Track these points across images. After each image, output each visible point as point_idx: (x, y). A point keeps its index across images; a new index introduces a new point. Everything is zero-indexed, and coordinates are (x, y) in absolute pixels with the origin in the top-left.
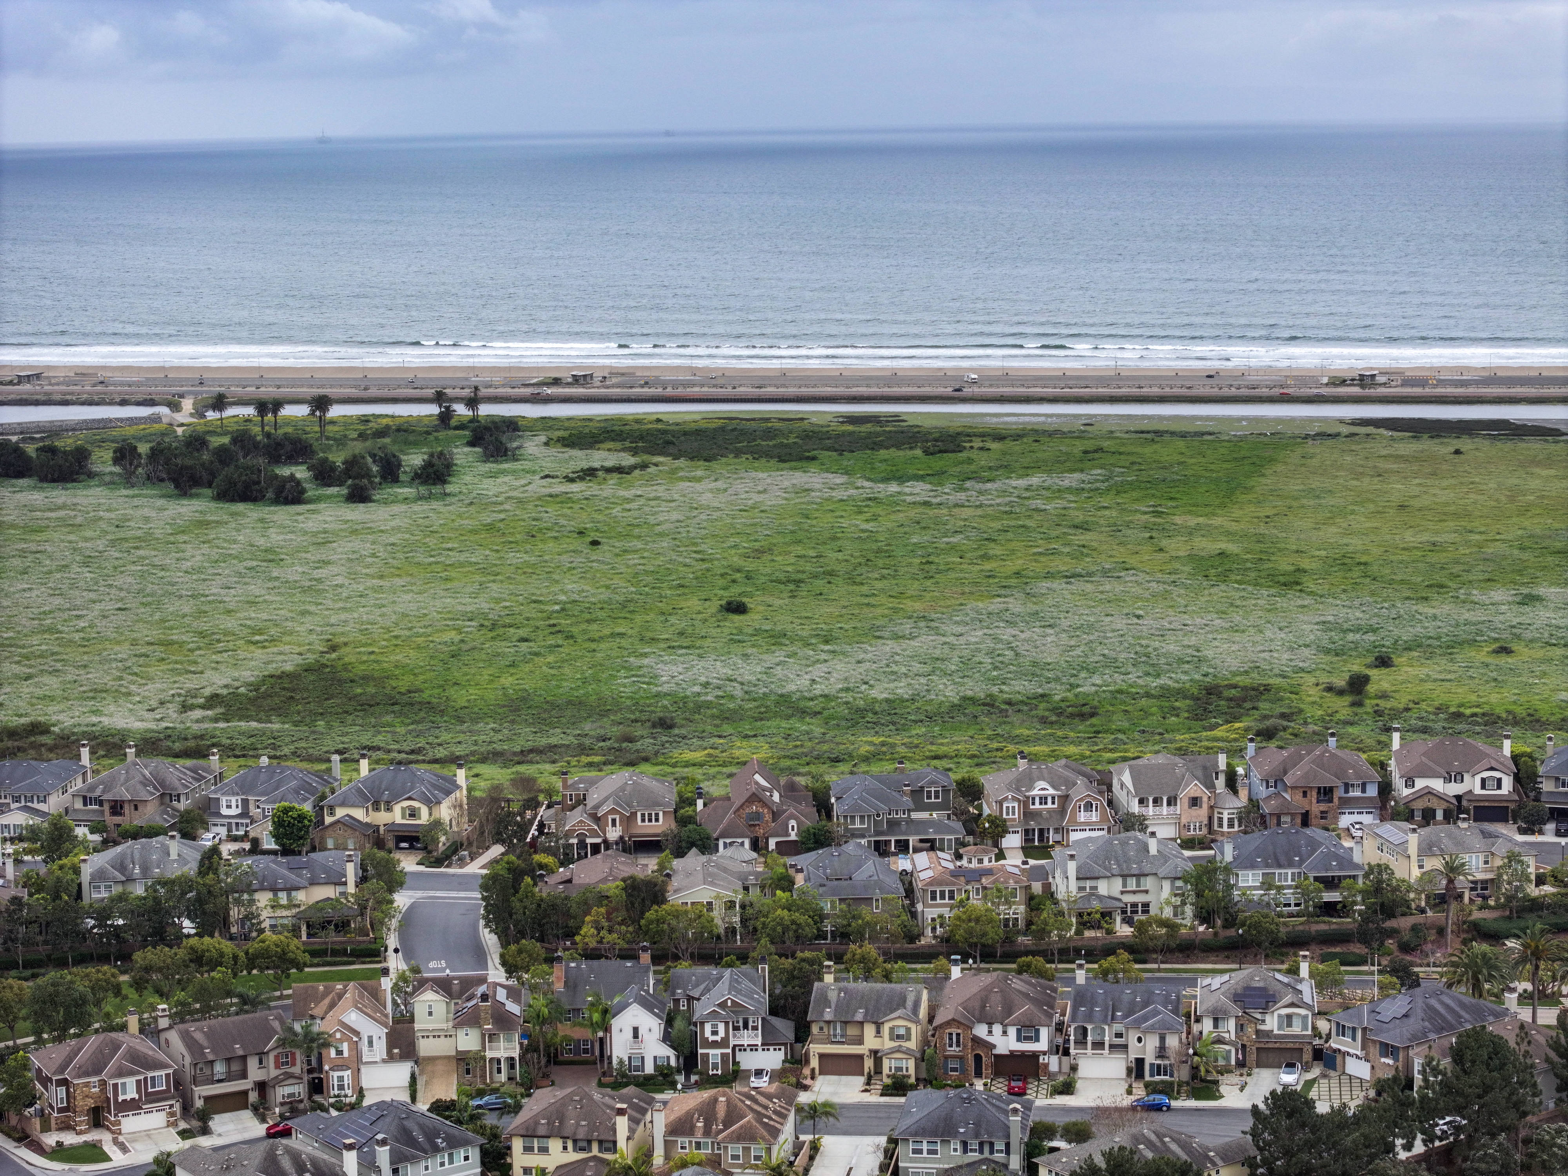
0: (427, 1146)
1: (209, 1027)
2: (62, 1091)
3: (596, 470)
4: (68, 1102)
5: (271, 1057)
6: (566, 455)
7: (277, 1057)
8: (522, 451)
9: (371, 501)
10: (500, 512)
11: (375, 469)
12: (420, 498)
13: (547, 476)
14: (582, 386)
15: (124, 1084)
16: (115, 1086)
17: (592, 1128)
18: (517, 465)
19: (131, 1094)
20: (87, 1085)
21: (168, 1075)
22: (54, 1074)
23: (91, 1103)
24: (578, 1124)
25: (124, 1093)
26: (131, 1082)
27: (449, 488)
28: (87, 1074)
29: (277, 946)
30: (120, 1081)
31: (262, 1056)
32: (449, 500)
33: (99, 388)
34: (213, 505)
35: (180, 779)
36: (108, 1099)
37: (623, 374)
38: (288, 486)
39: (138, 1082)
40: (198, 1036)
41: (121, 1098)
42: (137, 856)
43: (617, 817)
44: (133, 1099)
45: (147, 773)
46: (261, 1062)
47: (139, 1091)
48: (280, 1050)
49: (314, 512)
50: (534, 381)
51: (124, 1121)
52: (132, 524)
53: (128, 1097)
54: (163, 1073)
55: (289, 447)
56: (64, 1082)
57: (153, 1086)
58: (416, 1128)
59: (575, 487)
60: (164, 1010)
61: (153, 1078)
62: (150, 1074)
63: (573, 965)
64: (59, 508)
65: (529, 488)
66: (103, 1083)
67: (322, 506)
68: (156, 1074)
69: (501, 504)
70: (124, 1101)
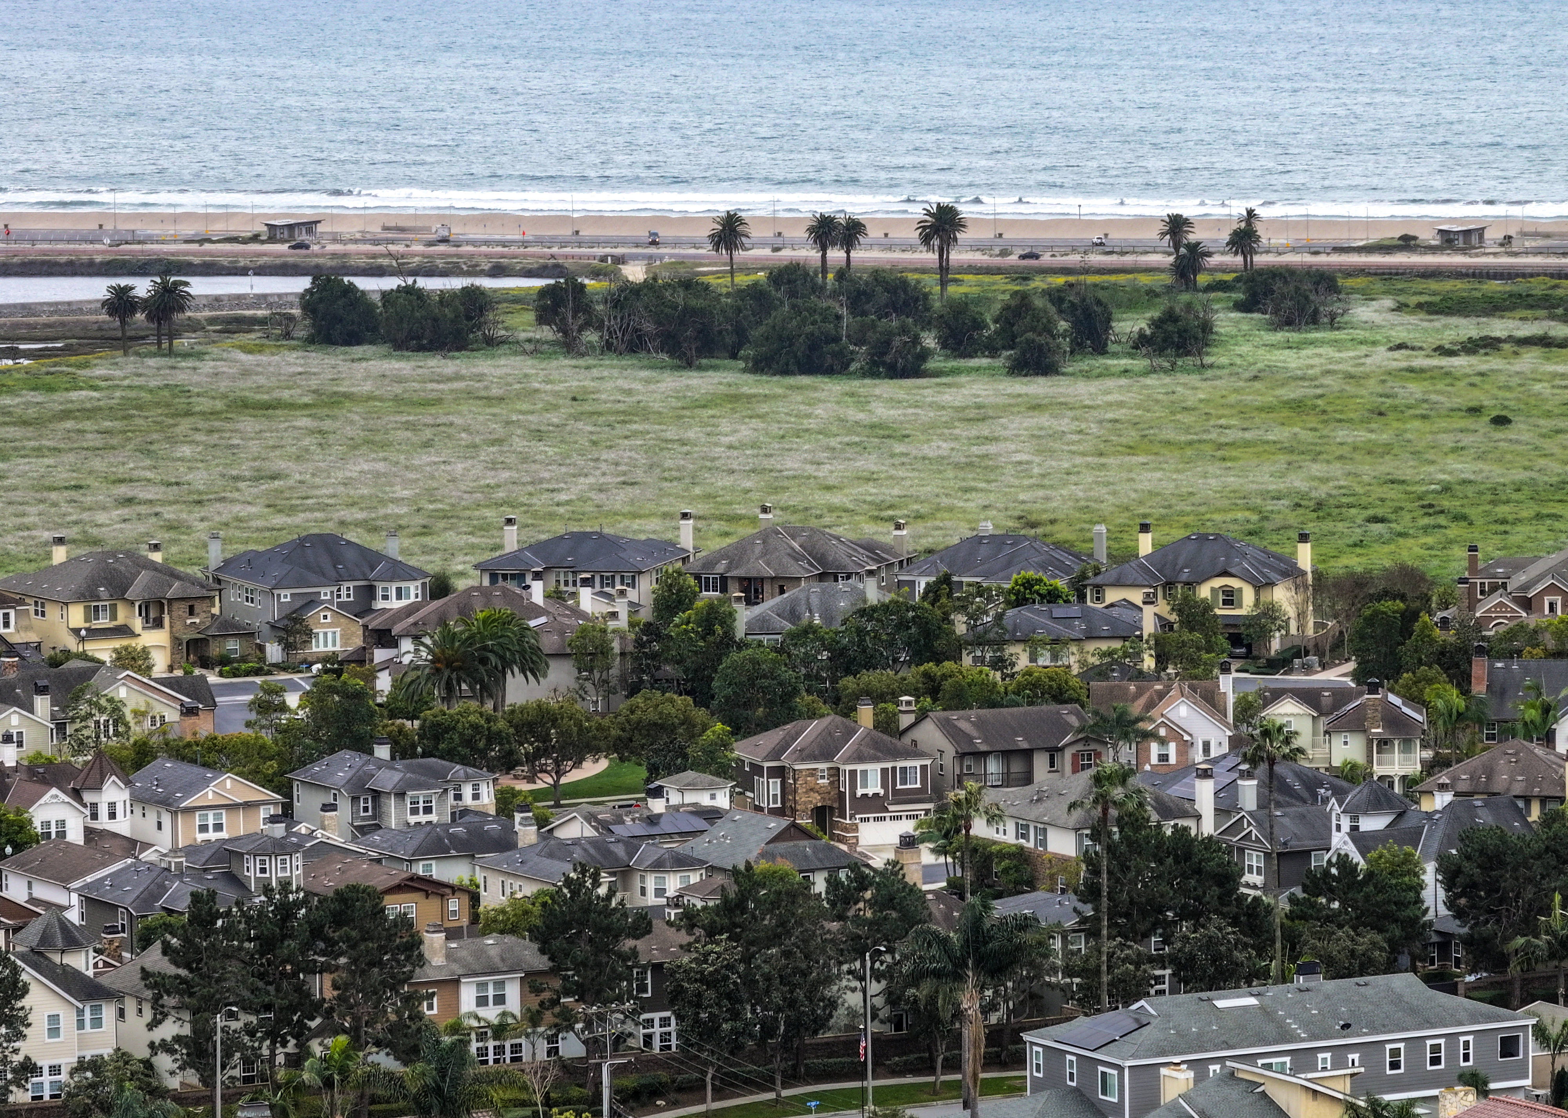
0: (1305, 795)
1: (978, 717)
2: (775, 786)
3: (1498, 340)
4: (783, 802)
5: (1068, 754)
6: (1437, 324)
7: (1075, 756)
8: (1346, 318)
9: (1057, 373)
10: (1316, 387)
11: (1063, 325)
12: (1153, 370)
13: (1401, 346)
14: (1464, 251)
15: (864, 773)
16: (853, 773)
17: (1531, 782)
18: (1336, 335)
19: (874, 787)
20: (813, 772)
21: (924, 768)
22: (767, 759)
23: (816, 800)
24: (1512, 780)
25: (865, 785)
26: (874, 769)
27: (1208, 360)
28: (814, 758)
29: (1051, 679)
30: (859, 767)
31: (1054, 752)
32: (1209, 373)
33: (442, 248)
34: (750, 378)
35: (850, 556)
36: (842, 796)
37: (1547, 236)
38: (897, 342)
39: (884, 771)
40: (964, 725)
41: (860, 792)
42: (815, 601)
43: (1559, 599)
44: (876, 795)
45: (796, 545)
46: (1052, 765)
47: (884, 785)
48: (1080, 747)
49: (949, 385)
50: (1361, 243)
51: (862, 826)
52: (603, 396)
53: (870, 791)
54: (917, 763)
55: (883, 297)
56: (780, 772)
57: (904, 781)
58: (1290, 774)
59: (1460, 362)
60: (908, 703)
61: (904, 770)
62: (900, 764)
63: (1499, 665)
64: (449, 379)
65: (1368, 361)
66: (835, 772)
67: (963, 379)
68: (908, 764)
69: (1315, 378)
70: (865, 796)
